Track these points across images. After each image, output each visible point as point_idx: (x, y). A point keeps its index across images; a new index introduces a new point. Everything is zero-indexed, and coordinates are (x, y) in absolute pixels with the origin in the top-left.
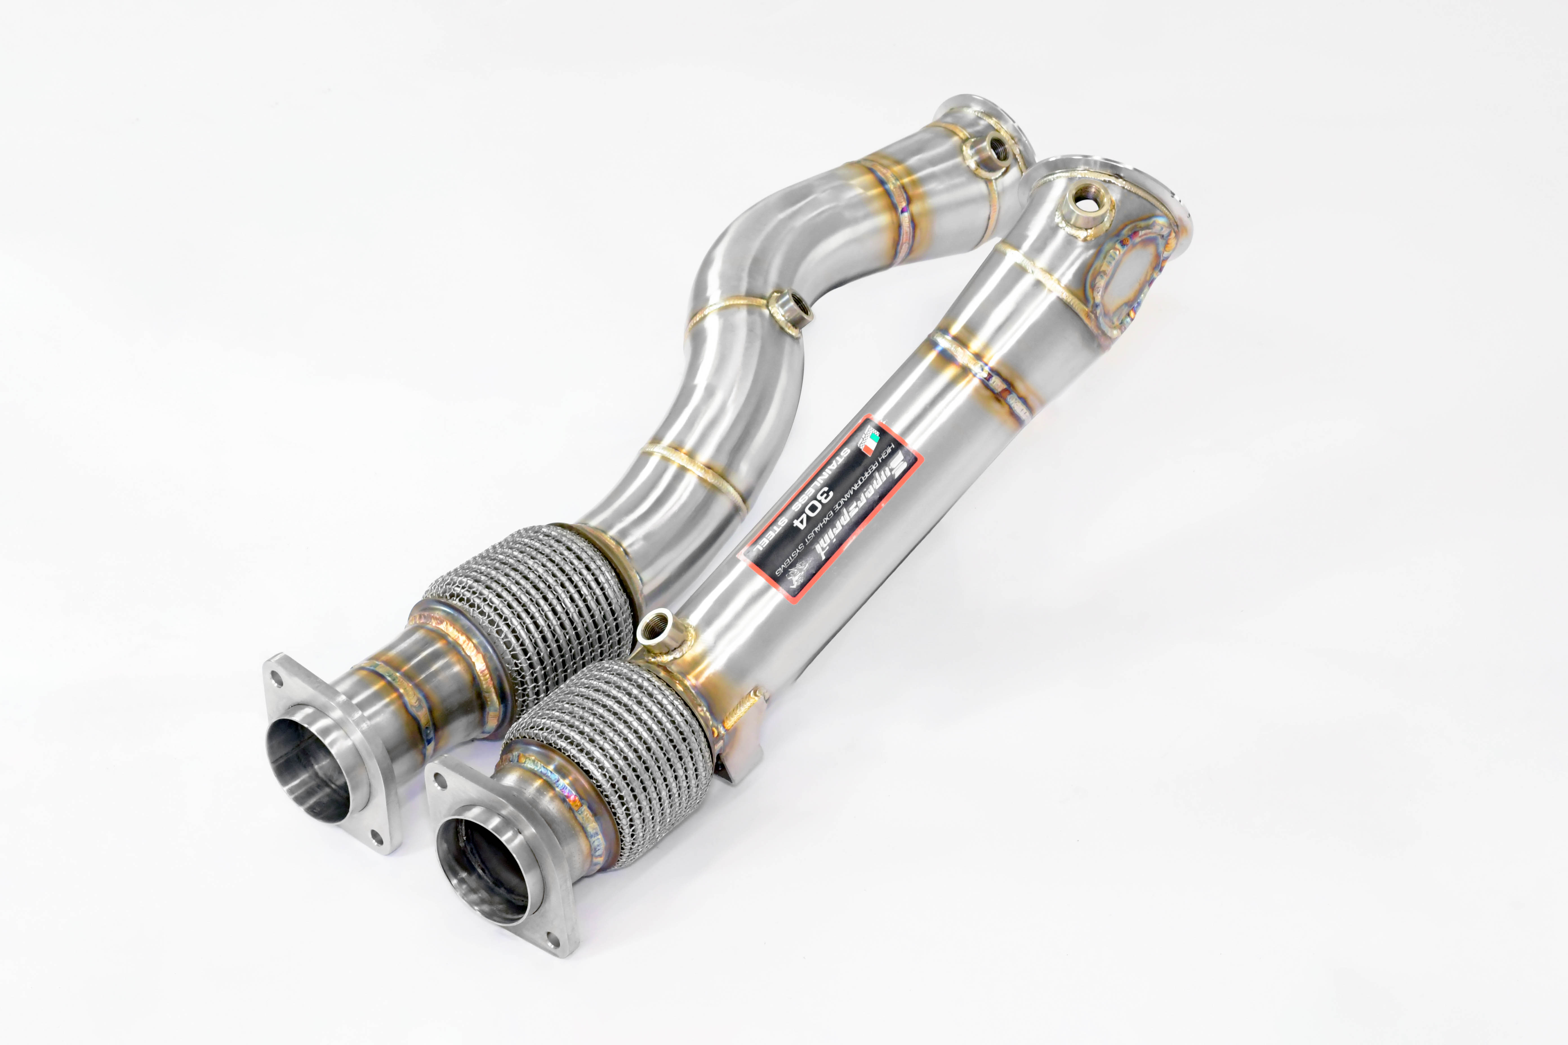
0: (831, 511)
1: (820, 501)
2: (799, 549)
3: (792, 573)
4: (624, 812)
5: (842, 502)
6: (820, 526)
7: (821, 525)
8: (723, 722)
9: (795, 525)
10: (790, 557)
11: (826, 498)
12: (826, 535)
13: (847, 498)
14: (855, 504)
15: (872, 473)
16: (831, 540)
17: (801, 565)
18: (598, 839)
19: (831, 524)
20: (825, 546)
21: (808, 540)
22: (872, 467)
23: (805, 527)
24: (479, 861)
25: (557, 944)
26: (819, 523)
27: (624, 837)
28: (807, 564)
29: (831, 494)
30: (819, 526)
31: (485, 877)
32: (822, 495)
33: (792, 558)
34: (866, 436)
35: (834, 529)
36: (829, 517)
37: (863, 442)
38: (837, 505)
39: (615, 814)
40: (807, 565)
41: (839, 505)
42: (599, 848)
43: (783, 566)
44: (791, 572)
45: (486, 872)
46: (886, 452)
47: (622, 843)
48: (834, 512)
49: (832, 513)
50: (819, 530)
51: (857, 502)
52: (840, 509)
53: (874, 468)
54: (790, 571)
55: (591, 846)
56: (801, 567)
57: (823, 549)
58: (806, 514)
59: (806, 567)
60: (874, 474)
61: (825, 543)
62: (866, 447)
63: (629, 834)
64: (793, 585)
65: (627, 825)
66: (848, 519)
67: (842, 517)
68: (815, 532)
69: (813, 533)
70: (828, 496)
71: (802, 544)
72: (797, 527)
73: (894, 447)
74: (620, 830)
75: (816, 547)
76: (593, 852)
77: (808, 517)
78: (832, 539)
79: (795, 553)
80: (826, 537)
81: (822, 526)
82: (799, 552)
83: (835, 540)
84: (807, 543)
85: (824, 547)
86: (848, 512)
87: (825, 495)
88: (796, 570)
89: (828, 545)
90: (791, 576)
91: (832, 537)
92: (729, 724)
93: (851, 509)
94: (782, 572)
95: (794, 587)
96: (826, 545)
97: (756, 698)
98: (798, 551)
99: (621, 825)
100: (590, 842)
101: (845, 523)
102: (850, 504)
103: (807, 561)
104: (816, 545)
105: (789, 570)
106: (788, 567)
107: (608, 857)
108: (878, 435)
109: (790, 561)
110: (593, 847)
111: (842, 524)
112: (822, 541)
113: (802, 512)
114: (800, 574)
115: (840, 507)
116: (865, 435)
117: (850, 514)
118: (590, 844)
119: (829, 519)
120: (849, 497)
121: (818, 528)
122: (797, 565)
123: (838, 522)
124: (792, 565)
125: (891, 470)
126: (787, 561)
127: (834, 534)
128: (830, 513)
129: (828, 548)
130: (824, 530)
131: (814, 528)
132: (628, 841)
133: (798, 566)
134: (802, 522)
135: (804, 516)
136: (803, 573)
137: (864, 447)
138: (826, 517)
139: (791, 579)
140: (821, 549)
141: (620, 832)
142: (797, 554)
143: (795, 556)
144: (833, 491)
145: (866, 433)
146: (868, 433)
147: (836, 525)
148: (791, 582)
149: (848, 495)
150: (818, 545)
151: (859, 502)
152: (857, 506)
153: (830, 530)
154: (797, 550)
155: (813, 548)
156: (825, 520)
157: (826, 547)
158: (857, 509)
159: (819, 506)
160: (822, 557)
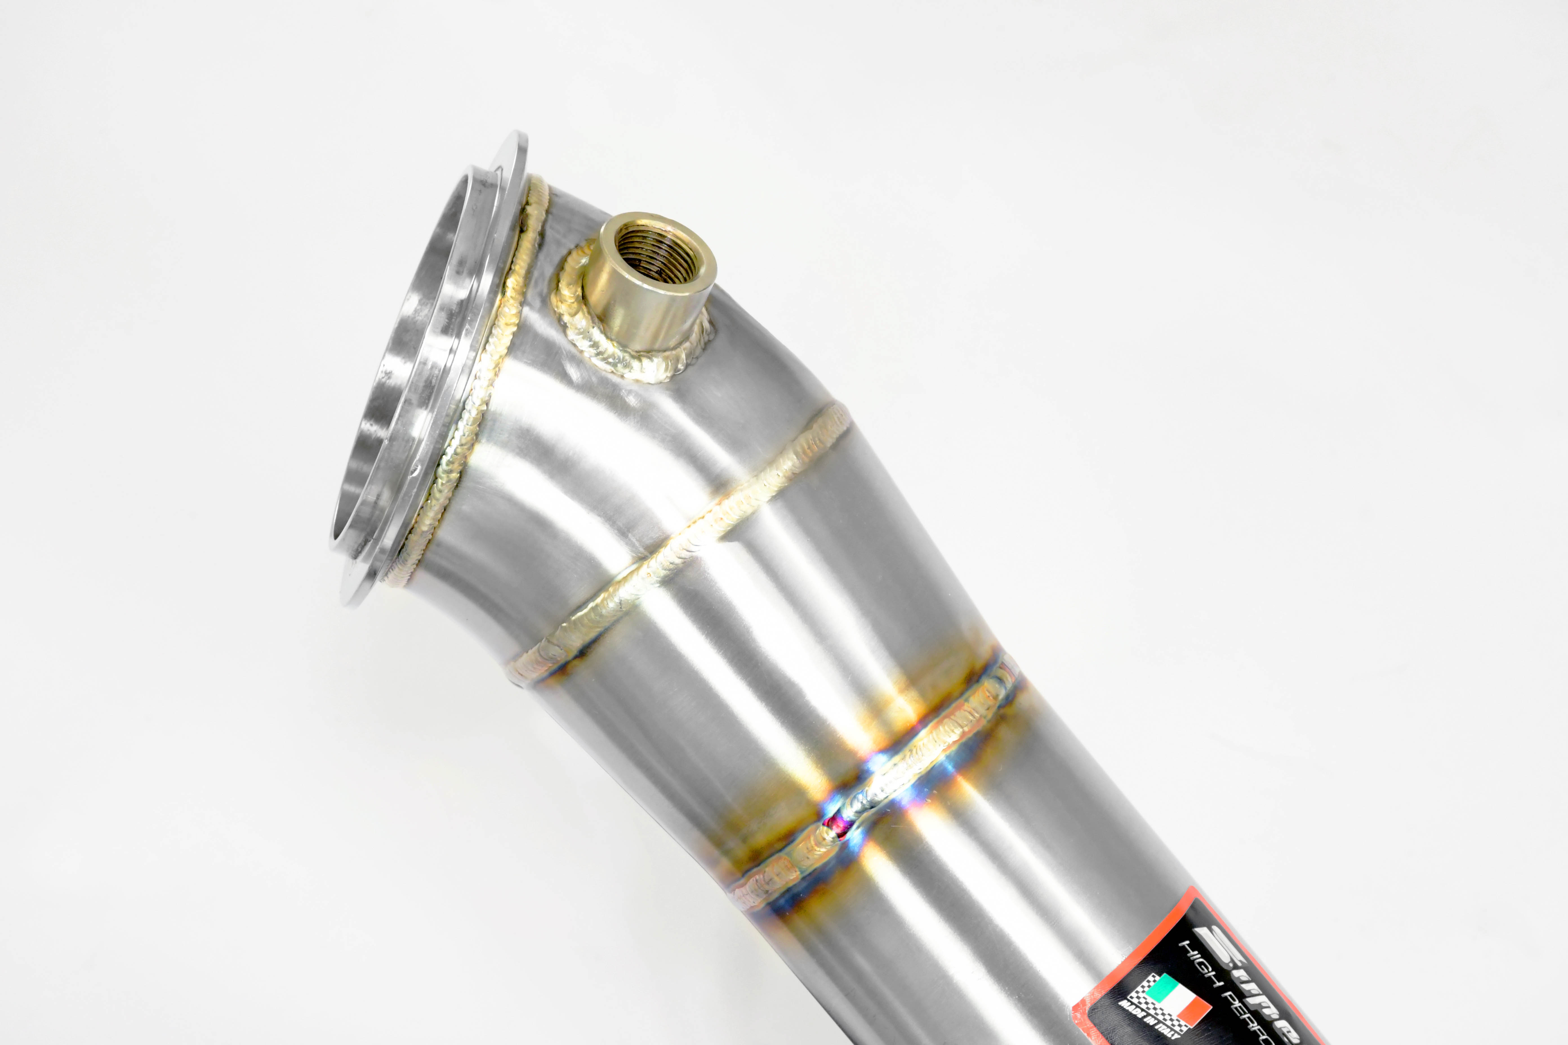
15: (1250, 1012)
22: (1236, 1008)
34: (1152, 1012)
37: (1169, 1023)
46: (1200, 964)
53: (1237, 1004)
60: (1252, 1009)
62: (1186, 1014)
73: (1188, 942)
108: (1157, 978)
116: (1148, 1015)
125: (1236, 967)
137: (1183, 1023)
145: (1144, 1014)
146: (1144, 1006)
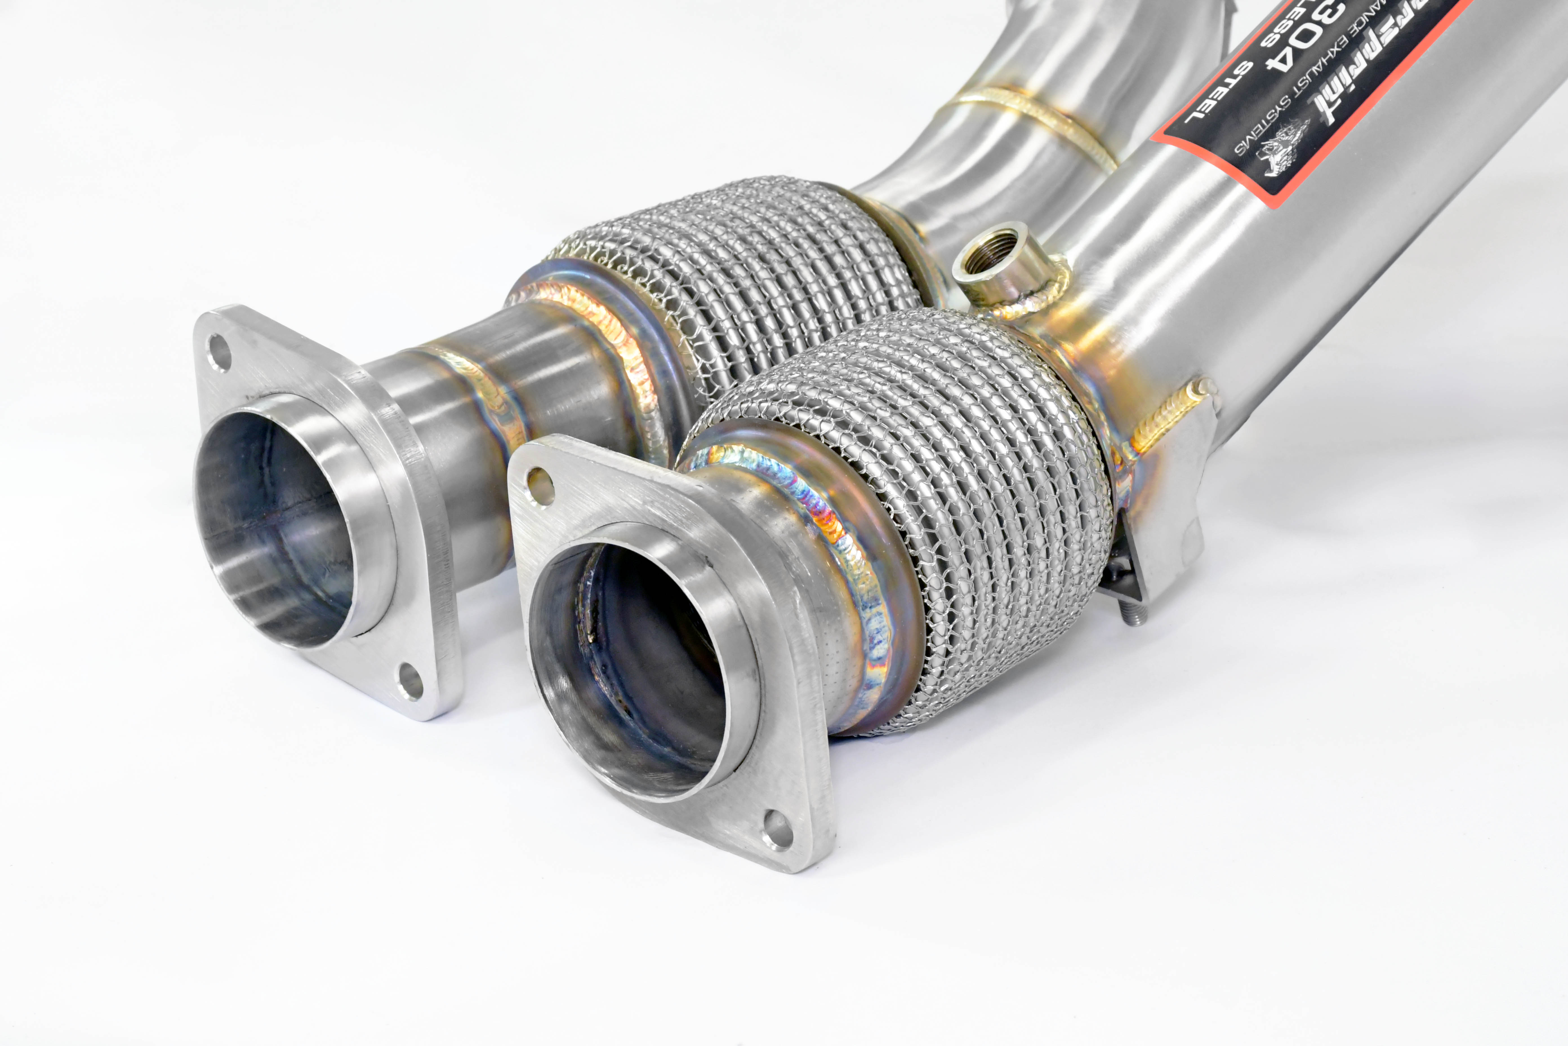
0: (1343, 36)
1: (1319, 23)
2: (1280, 106)
3: (1269, 149)
4: (936, 557)
5: (1365, 19)
6: (1323, 63)
7: (1324, 61)
8: (1131, 440)
9: (1269, 68)
10: (1263, 122)
11: (1330, 16)
12: (1336, 79)
13: (1375, 10)
14: (1391, 21)
16: (1346, 88)
17: (1287, 134)
18: (880, 614)
19: (1344, 58)
20: (1333, 98)
21: (1299, 88)
23: (1290, 70)
24: (620, 693)
25: (784, 840)
26: (1320, 58)
27: (932, 620)
28: (1299, 132)
29: (1342, 8)
30: (1320, 63)
31: (632, 724)
32: (1321, 13)
33: (1268, 122)
35: (1352, 68)
36: (1339, 46)
38: (1355, 25)
39: (915, 560)
40: (1299, 134)
41: (1360, 24)
42: (879, 637)
43: (1248, 137)
44: (1266, 147)
45: (635, 715)
47: (929, 637)
48: (1349, 36)
49: (1345, 39)
50: (1321, 70)
51: (1395, 18)
52: (1361, 31)
54: (1264, 146)
55: (862, 630)
56: (1286, 138)
57: (1330, 104)
58: (1290, 46)
59: (1296, 138)
61: (1334, 93)
63: (944, 612)
64: (1271, 171)
65: (941, 589)
66: (1379, 49)
67: (1367, 46)
68: (1312, 74)
69: (1308, 77)
70: (1335, 11)
71: (1287, 97)
72: (1274, 69)
74: (926, 601)
75: (1316, 100)
76: (866, 647)
77: (1297, 52)
78: (1347, 85)
79: (1272, 114)
80: (1335, 82)
81: (1326, 63)
82: (1280, 112)
83: (1353, 87)
84: (1296, 94)
85: (1332, 100)
86: (1378, 37)
87: (1329, 11)
88: (1276, 144)
89: (1340, 97)
90: (1265, 154)
91: (1348, 81)
92: (1144, 443)
93: (1383, 30)
94: (1248, 147)
95: (1274, 174)
96: (1336, 96)
97: (1197, 399)
98: (1279, 109)
99: (927, 589)
100: (860, 618)
101: (1372, 56)
102: (1380, 21)
103: (1297, 128)
104: (1316, 96)
105: (1263, 143)
106: (1259, 139)
107: (899, 672)
109: (1263, 126)
110: (867, 633)
111: (1367, 57)
112: (1327, 90)
113: (1283, 42)
114: (1285, 150)
115: (1360, 28)
117: (1382, 39)
118: (861, 623)
119: (1339, 49)
120: (1379, 9)
121: (1319, 67)
122: (1279, 133)
123: (1359, 54)
124: (1270, 134)
126: (1258, 128)
127: (1351, 77)
128: (1342, 39)
129: (1339, 101)
130: (1330, 69)
131: (1311, 67)
132: (942, 633)
133: (1281, 135)
134: (1283, 61)
135: (1288, 51)
136: (1290, 148)
138: (1333, 47)
139: (1267, 160)
140: (1325, 105)
141: (925, 604)
142: (1277, 115)
143: (1272, 119)
144: (1345, 4)
147: (1356, 60)
148: (1267, 165)
149: (1377, 6)
150: (1320, 97)
151: (1399, 18)
152: (1395, 25)
153: (1344, 69)
154: (1277, 107)
155: (1309, 101)
156: (1332, 53)
157: (1336, 101)
158: (1396, 31)
159: (1319, 31)
160: (1328, 120)
